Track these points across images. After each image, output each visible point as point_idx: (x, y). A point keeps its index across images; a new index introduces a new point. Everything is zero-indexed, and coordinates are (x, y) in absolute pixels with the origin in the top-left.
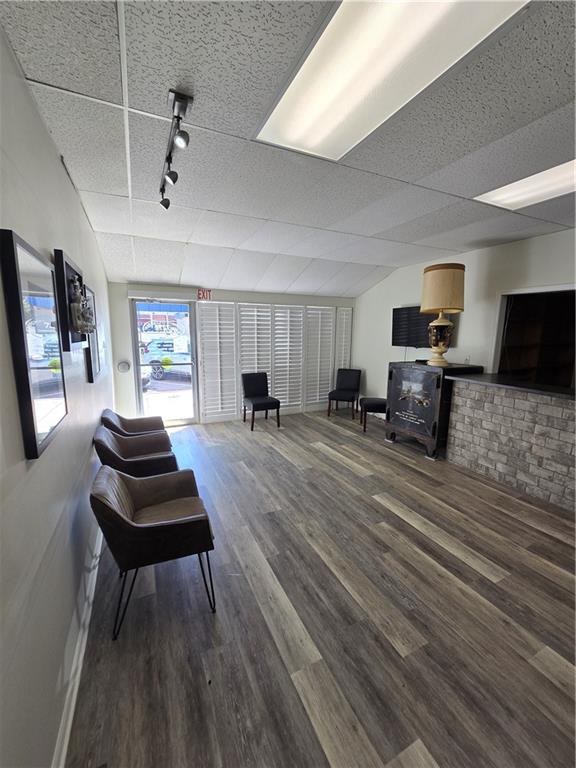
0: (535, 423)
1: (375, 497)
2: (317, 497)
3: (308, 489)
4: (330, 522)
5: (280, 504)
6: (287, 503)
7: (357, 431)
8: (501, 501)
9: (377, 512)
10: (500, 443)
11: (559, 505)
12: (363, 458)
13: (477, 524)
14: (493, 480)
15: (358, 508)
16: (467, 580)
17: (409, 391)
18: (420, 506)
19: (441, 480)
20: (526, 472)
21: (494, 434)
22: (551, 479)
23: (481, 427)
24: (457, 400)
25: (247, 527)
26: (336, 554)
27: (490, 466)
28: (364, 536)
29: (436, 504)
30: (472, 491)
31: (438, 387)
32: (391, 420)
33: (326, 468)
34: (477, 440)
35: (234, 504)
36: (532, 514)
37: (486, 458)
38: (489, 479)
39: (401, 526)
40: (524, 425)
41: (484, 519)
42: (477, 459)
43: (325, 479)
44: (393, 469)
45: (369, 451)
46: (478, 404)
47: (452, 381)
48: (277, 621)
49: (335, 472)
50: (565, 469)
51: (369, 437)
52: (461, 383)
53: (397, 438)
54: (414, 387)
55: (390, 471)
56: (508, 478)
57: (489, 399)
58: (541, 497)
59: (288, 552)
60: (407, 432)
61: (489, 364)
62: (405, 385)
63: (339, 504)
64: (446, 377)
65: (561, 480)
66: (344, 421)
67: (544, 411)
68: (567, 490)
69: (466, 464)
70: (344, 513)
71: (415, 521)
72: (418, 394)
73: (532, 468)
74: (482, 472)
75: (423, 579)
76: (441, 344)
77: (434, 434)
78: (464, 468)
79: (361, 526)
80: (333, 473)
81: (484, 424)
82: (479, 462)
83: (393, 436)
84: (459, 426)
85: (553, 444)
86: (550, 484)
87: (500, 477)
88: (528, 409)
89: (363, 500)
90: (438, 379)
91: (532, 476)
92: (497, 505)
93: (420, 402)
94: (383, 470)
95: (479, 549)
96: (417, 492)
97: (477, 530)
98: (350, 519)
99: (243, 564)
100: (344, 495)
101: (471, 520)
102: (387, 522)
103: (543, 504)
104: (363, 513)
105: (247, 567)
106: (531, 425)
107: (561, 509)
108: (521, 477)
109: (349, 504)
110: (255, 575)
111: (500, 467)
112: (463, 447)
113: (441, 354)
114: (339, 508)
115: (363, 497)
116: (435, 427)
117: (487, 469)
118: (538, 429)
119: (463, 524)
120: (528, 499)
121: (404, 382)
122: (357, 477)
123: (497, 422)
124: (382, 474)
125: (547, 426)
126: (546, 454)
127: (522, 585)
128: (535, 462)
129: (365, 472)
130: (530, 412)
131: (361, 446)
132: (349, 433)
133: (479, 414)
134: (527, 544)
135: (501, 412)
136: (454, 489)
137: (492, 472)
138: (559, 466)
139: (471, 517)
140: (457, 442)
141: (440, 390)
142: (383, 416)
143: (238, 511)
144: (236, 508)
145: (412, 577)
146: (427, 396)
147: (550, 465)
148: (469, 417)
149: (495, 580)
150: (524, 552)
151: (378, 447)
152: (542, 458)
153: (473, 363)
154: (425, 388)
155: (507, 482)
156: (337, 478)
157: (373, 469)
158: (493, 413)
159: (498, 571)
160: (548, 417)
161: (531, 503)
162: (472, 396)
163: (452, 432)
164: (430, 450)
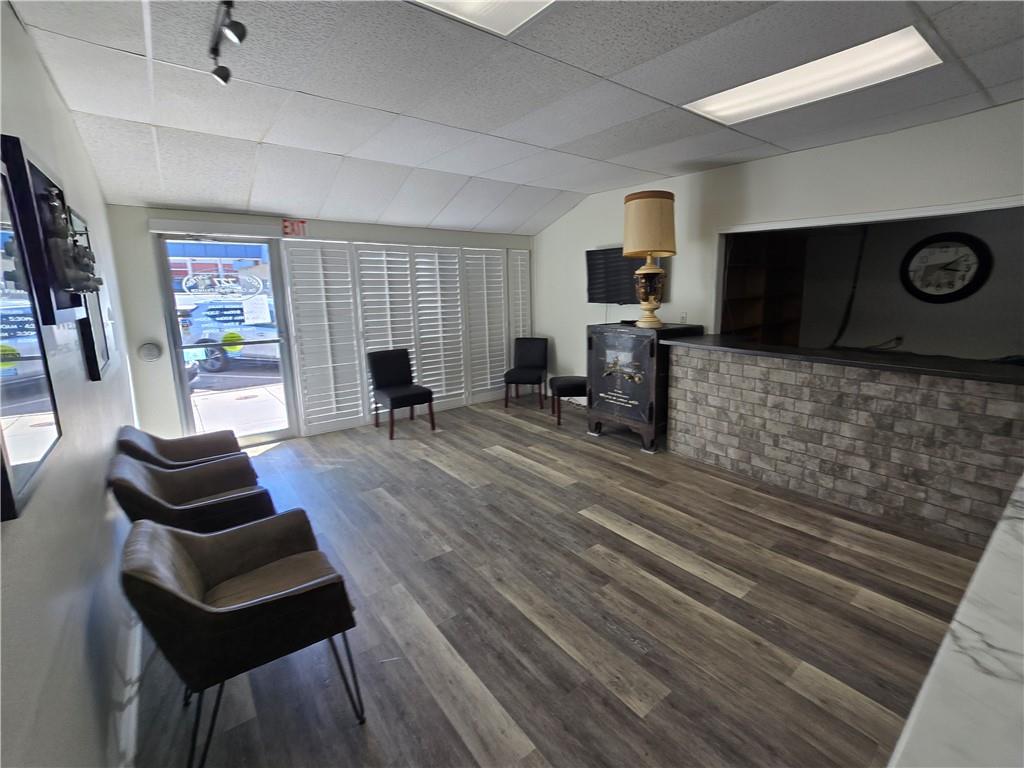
0: (767, 393)
1: (582, 512)
2: (503, 524)
3: (488, 514)
4: (524, 556)
5: (449, 542)
6: (460, 540)
7: (548, 425)
8: (736, 496)
9: (588, 532)
10: (730, 422)
11: (799, 490)
12: (560, 462)
13: (712, 528)
14: (724, 471)
15: (562, 530)
16: (708, 602)
17: (615, 364)
18: (642, 516)
19: (663, 477)
20: (761, 455)
21: (722, 411)
22: (788, 461)
23: (707, 404)
24: (676, 371)
25: (401, 586)
26: (538, 600)
27: (720, 453)
28: (574, 567)
29: (660, 509)
30: (701, 487)
31: (652, 356)
32: (595, 405)
33: (510, 482)
34: (702, 421)
35: (375, 553)
36: (772, 507)
37: (715, 443)
38: (720, 470)
39: (620, 545)
40: (756, 396)
41: (720, 521)
42: (704, 446)
43: (511, 498)
44: (602, 472)
45: (569, 450)
46: (702, 374)
47: (668, 347)
48: (463, 712)
49: (524, 486)
50: (802, 446)
51: (566, 431)
52: (679, 348)
53: (604, 429)
54: (621, 358)
55: (600, 476)
56: (742, 466)
57: (713, 368)
58: (779, 484)
59: (469, 611)
60: (617, 419)
61: (709, 320)
62: (610, 356)
63: (535, 530)
64: (662, 342)
65: (799, 460)
66: (529, 412)
67: (775, 377)
68: (807, 472)
69: (692, 454)
70: (543, 540)
71: (637, 537)
72: (628, 366)
73: (768, 450)
74: (711, 461)
75: (655, 610)
76: (652, 298)
77: (650, 419)
78: (690, 460)
79: (568, 555)
80: (522, 488)
81: (711, 400)
82: (708, 449)
83: (598, 427)
84: (681, 405)
85: (788, 417)
86: (789, 467)
87: (732, 465)
88: (758, 375)
89: (567, 520)
90: (652, 345)
91: (769, 460)
92: (733, 500)
93: (631, 377)
94: (589, 473)
95: (717, 560)
96: (636, 498)
97: (713, 536)
98: (552, 547)
99: (400, 642)
100: (541, 516)
101: (705, 525)
102: (602, 544)
103: (783, 492)
104: (568, 537)
105: (408, 644)
106: (763, 395)
107: (802, 494)
108: (756, 462)
109: (549, 527)
110: (422, 653)
111: (732, 453)
112: (687, 431)
113: (652, 311)
114: (535, 535)
115: (567, 515)
116: (651, 409)
117: (717, 456)
118: (771, 400)
119: (695, 531)
120: (765, 488)
121: (608, 352)
122: (555, 489)
123: (725, 395)
124: (588, 479)
125: (780, 396)
126: (781, 430)
127: (771, 595)
128: (770, 442)
129: (564, 480)
130: (760, 379)
131: (556, 445)
132: (537, 429)
133: (703, 387)
134: (771, 543)
135: (728, 382)
136: (679, 486)
137: (723, 460)
138: (796, 443)
139: (705, 520)
140: (680, 426)
141: (654, 359)
142: (583, 401)
143: (384, 565)
144: (380, 559)
145: (642, 610)
146: (638, 368)
147: (787, 443)
148: (692, 392)
149: (739, 594)
150: (767, 554)
151: (579, 444)
152: (777, 435)
153: (692, 321)
154: (636, 358)
155: (741, 471)
156: (527, 493)
157: (576, 475)
158: (720, 385)
159: (741, 582)
160: (782, 384)
161: (768, 493)
162: (693, 365)
163: (673, 414)
164: (647, 441)
